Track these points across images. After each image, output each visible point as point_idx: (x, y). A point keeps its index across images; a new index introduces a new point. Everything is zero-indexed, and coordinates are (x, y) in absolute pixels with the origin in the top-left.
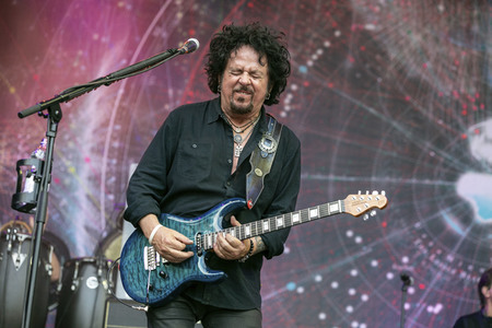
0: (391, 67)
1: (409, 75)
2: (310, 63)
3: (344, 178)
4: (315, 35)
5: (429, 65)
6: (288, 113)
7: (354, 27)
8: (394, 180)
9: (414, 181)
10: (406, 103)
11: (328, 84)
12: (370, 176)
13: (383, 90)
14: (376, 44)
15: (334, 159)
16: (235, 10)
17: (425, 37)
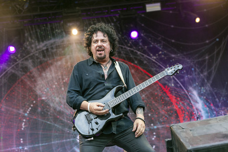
0: (52, 109)
1: (57, 110)
2: (28, 112)
3: (44, 144)
4: (28, 104)
5: (62, 106)
6: (24, 128)
7: (39, 99)
8: (59, 142)
9: (65, 141)
10: (58, 118)
11: (34, 117)
12: (51, 142)
13: (51, 116)
14: (46, 103)
15: (40, 139)
16: (2, 101)
17: (60, 98)
